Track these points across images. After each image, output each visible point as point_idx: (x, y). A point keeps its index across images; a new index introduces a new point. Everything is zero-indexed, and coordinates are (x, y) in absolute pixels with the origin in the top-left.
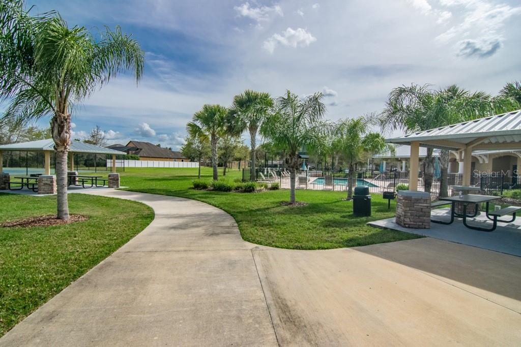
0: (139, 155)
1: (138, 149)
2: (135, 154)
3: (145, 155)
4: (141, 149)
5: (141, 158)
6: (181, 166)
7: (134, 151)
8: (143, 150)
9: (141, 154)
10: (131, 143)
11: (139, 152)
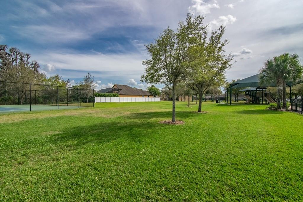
0: (119, 94)
1: (119, 90)
2: (117, 93)
3: (123, 94)
4: (121, 90)
5: (120, 96)
6: (147, 101)
7: (115, 91)
8: (122, 90)
9: (121, 93)
10: (115, 86)
11: (119, 92)
